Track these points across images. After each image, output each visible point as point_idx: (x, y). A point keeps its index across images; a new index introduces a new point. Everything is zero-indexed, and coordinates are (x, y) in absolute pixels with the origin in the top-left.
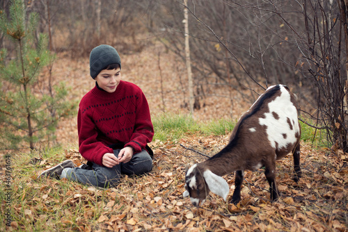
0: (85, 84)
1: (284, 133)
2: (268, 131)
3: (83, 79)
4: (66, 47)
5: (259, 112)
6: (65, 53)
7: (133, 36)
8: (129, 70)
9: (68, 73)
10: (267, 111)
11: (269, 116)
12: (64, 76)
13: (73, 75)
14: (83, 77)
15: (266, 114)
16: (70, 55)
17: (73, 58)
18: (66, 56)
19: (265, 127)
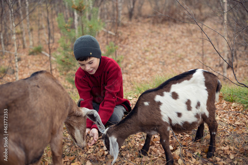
0: (157, 43)
1: (180, 112)
2: (162, 108)
3: (157, 39)
4: (150, 15)
5: (161, 90)
6: (149, 19)
7: (200, 8)
8: (192, 34)
9: (147, 34)
10: (168, 91)
11: (167, 95)
12: (143, 36)
13: (150, 36)
14: (157, 37)
15: (165, 93)
16: (152, 21)
17: (153, 23)
18: (149, 21)
19: (159, 103)
